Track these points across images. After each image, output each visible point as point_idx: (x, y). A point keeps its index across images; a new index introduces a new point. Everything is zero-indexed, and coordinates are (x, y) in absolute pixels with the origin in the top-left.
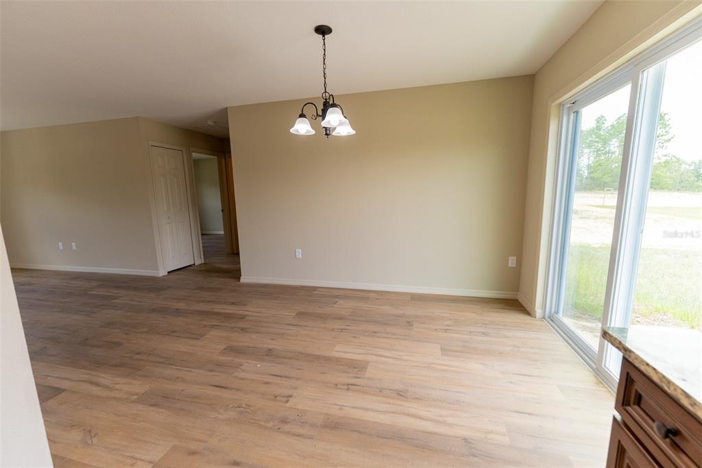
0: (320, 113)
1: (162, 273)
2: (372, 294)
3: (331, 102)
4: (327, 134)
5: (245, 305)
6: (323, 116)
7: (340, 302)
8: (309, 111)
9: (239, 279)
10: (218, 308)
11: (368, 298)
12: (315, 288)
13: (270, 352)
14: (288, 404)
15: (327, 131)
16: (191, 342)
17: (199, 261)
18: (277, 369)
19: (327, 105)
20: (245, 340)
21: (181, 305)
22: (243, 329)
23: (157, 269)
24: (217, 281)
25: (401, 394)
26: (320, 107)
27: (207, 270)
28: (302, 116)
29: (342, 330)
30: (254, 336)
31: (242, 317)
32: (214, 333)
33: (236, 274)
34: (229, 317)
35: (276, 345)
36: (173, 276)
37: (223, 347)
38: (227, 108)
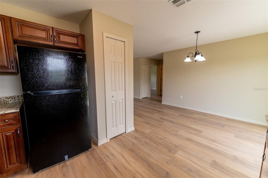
0: (194, 55)
1: (141, 98)
2: (208, 115)
3: (198, 53)
4: (195, 61)
5: (164, 109)
6: (195, 56)
7: (195, 114)
8: (191, 55)
9: (161, 103)
10: (156, 109)
11: (206, 116)
12: (186, 109)
13: (171, 121)
14: (177, 132)
15: (196, 61)
16: (151, 115)
17: (149, 97)
18: (173, 125)
19: (196, 54)
20: (164, 117)
21: (147, 106)
22: (164, 115)
23: (140, 96)
24: (155, 102)
25: (213, 141)
26: (194, 54)
27: (151, 99)
28: (188, 57)
29: (195, 122)
30: (167, 117)
31: (163, 112)
32: (156, 114)
33: (161, 101)
34: (160, 111)
35: (173, 120)
36: (143, 99)
37: (159, 117)
38: (163, 53)
